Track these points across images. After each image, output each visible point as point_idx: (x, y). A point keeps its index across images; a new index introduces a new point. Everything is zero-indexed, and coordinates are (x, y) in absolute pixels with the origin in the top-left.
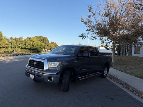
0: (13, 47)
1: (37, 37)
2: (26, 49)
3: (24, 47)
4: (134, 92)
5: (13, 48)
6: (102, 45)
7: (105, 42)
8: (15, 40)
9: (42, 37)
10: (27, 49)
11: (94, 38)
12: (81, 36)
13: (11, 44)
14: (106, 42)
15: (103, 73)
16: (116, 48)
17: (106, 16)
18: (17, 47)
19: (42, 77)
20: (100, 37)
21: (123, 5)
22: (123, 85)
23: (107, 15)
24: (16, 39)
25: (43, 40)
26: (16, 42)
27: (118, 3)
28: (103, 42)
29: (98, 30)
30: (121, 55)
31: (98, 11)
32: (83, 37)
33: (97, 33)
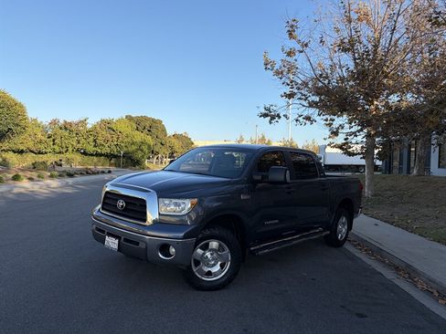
0: (57, 150)
1: (129, 118)
2: (98, 155)
3: (91, 149)
4: (432, 293)
5: (60, 153)
6: (331, 140)
7: (340, 131)
8: (66, 129)
9: (146, 118)
10: (101, 155)
11: (308, 118)
12: (265, 115)
13: (54, 140)
14: (344, 131)
15: (335, 232)
16: (376, 151)
17: (345, 50)
18: (70, 149)
19: (142, 245)
20: (325, 118)
21: (399, 15)
22: (397, 269)
23: (347, 46)
24: (66, 127)
25: (150, 126)
26: (67, 133)
27: (382, 10)
28: (335, 133)
29: (318, 94)
30: (395, 171)
31: (317, 36)
32: (273, 118)
33: (316, 103)
